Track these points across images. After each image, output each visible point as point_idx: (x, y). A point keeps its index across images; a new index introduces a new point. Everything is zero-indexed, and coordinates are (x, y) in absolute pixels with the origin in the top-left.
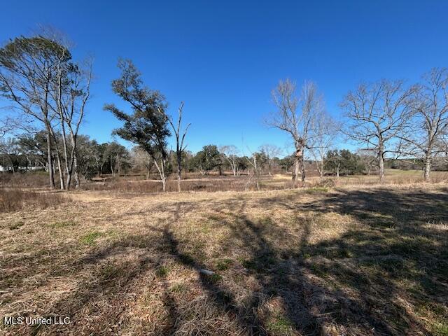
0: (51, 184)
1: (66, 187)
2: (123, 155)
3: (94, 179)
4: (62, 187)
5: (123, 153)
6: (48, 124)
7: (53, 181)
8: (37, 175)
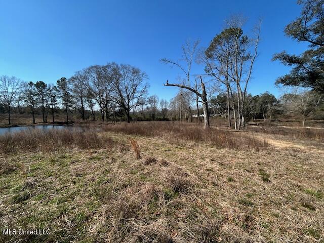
0: (229, 125)
1: (238, 127)
2: (274, 104)
3: (249, 123)
4: (236, 128)
5: (274, 102)
6: (228, 85)
7: (230, 123)
8: (218, 119)
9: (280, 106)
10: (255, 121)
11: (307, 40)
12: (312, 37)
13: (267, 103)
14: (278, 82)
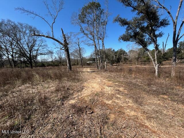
0: (97, 67)
1: (101, 68)
2: (125, 54)
3: (113, 65)
4: (99, 69)
9: (127, 55)
10: (116, 64)
11: (131, 6)
12: (133, 4)
13: (121, 54)
14: (120, 39)
